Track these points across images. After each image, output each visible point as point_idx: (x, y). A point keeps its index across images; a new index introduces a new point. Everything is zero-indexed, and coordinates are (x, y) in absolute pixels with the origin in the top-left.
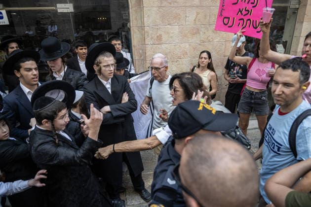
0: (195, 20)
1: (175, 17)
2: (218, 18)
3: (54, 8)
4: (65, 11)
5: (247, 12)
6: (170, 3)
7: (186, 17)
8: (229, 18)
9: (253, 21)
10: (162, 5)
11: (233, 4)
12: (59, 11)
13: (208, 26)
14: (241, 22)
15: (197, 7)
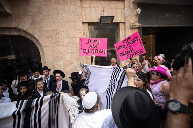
0: (70, 58)
1: (61, 58)
2: (80, 50)
3: (6, 58)
4: (11, 58)
5: (95, 47)
6: (58, 52)
7: (66, 57)
8: (86, 50)
9: (99, 50)
10: (54, 53)
11: (86, 43)
12: (8, 59)
13: (77, 60)
14: (93, 51)
15: (71, 53)
